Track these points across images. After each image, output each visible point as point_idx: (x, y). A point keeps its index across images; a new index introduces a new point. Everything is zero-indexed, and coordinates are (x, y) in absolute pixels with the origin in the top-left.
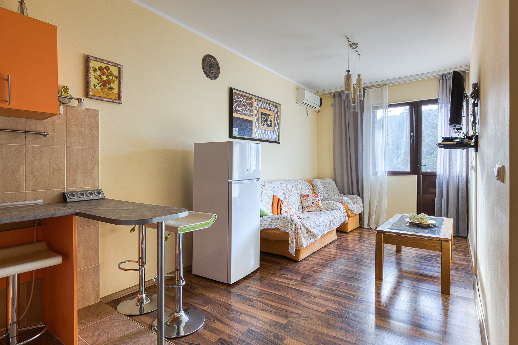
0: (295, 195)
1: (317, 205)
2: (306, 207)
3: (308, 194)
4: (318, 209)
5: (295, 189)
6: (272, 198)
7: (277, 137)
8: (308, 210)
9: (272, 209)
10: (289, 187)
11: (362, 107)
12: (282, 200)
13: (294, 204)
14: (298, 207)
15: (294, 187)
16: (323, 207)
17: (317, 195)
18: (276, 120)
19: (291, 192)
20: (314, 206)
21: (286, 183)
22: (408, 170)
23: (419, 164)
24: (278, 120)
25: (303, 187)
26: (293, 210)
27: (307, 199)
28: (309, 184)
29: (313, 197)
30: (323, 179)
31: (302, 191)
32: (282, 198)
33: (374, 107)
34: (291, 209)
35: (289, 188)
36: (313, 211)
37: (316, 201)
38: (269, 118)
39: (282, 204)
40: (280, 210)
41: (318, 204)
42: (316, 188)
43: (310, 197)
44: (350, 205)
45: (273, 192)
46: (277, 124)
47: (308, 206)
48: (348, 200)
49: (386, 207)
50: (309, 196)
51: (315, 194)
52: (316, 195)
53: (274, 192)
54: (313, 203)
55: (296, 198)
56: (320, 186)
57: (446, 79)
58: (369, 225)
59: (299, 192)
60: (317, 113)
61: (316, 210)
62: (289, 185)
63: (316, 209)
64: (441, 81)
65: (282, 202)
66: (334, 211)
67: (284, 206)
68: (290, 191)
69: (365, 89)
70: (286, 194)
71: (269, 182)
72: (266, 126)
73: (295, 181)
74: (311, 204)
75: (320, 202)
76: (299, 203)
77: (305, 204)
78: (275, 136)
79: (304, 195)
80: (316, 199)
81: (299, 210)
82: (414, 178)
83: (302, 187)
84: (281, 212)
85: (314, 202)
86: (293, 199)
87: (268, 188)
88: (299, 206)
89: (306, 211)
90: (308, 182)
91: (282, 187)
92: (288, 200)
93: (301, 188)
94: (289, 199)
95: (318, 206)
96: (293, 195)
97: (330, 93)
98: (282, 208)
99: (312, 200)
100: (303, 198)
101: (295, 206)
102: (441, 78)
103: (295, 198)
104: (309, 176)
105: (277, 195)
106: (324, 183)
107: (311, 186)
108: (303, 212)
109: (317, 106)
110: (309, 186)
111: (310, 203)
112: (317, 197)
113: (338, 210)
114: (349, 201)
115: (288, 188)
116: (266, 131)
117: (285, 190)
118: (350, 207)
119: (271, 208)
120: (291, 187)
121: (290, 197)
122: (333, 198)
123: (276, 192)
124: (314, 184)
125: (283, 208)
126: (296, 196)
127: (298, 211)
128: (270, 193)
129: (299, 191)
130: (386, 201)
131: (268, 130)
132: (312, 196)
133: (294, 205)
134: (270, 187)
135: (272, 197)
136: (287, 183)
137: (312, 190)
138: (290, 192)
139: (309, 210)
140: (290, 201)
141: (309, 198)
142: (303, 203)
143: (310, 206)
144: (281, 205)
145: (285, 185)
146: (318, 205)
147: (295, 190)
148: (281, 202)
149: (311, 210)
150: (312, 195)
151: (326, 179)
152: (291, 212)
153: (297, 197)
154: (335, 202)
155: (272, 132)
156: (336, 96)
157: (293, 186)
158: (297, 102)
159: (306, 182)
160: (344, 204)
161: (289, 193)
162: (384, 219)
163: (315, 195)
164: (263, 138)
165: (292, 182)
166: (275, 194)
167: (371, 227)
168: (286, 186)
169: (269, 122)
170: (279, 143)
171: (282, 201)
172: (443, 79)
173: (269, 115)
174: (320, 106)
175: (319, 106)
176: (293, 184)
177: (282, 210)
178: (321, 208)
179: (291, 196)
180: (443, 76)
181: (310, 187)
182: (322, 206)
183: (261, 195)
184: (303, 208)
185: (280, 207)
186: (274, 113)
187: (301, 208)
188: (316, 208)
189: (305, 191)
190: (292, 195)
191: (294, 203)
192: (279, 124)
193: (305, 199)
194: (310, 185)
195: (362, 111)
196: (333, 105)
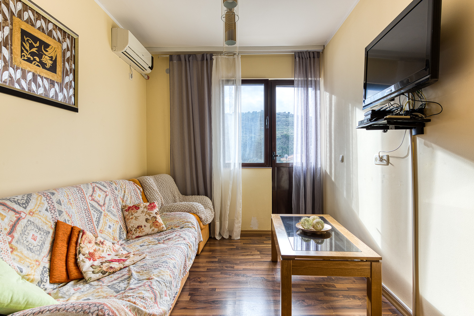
0: (113, 209)
1: (153, 223)
2: (134, 230)
3: (136, 203)
4: (156, 230)
5: (112, 198)
6: (52, 231)
7: (71, 97)
8: (138, 235)
9: (51, 261)
10: (99, 196)
11: (209, 78)
12: (82, 228)
13: (109, 229)
14: (118, 232)
15: (110, 195)
16: (164, 226)
17: (152, 205)
18: (66, 63)
19: (104, 204)
20: (148, 225)
21: (91, 190)
22: (262, 161)
23: (274, 154)
24: (71, 65)
25: (127, 192)
26: (108, 244)
27: (136, 215)
28: (138, 186)
29: (145, 210)
30: (157, 176)
31: (125, 199)
32: (78, 224)
33: (224, 80)
34: (102, 243)
35: (98, 198)
36: (147, 235)
37: (152, 215)
38: (47, 51)
39: (81, 240)
40: (76, 255)
41: (156, 220)
42: (148, 190)
43: (141, 209)
44: (202, 214)
45: (54, 216)
46: (71, 73)
47: (138, 227)
48: (200, 207)
49: (241, 209)
50: (139, 208)
51: (148, 204)
52: (150, 204)
53: (58, 215)
54: (147, 220)
55: (114, 215)
56: (155, 188)
57: (302, 58)
58: (220, 234)
59: (120, 203)
60: (145, 80)
61: (153, 232)
62: (98, 192)
63: (153, 230)
64: (297, 58)
65: (81, 234)
66: (186, 232)
67: (86, 242)
68: (102, 203)
69: (213, 56)
70: (92, 212)
71: (46, 192)
72: (38, 65)
73: (111, 183)
74: (144, 223)
75: (158, 216)
76: (120, 223)
77: (133, 224)
78: (66, 94)
79: (130, 208)
80: (151, 212)
81: (120, 238)
82: (268, 171)
83: (125, 192)
84: (76, 259)
85: (148, 217)
86: (107, 219)
87: (39, 209)
88: (121, 228)
89: (134, 236)
90: (135, 182)
91: (83, 198)
92: (95, 223)
93: (122, 194)
94: (98, 222)
95: (157, 225)
96: (109, 211)
97: (166, 53)
98: (81, 249)
99: (144, 214)
100: (127, 213)
101: (113, 231)
102: (297, 55)
103: (112, 216)
104: (134, 171)
105: (67, 218)
106: (159, 181)
107: (141, 190)
108: (128, 239)
109: (147, 67)
110: (137, 189)
111: (141, 221)
112: (152, 208)
113: (191, 227)
114: (201, 209)
115: (96, 199)
116: (39, 78)
117: (89, 205)
118: (202, 216)
119: (47, 259)
120: (103, 195)
121: (102, 217)
122: (177, 205)
123: (64, 213)
124: (146, 185)
125: (83, 249)
126: (115, 210)
127: (118, 240)
128: (46, 219)
129: (119, 200)
130: (241, 201)
131: (45, 78)
132: (144, 208)
133: (111, 230)
134: (46, 205)
135: (53, 226)
136: (93, 188)
137: (142, 196)
138: (101, 206)
139: (141, 234)
140: (100, 225)
141: (139, 211)
142: (128, 222)
143: (141, 227)
144: (77, 243)
145: (88, 195)
146: (155, 223)
147: (112, 201)
148: (79, 235)
149: (144, 233)
150: (144, 205)
151: (161, 175)
152: (103, 251)
153: (116, 214)
154: (184, 214)
155: (56, 84)
156: (175, 58)
157: (107, 193)
158: (113, 47)
159: (132, 182)
160: (194, 214)
161: (99, 208)
162: (240, 224)
163: (149, 206)
164: (29, 90)
165: (106, 185)
166: (61, 219)
167: (224, 237)
168: (92, 196)
169: (46, 59)
170: (76, 110)
171: (79, 232)
172: (299, 57)
173: (47, 46)
174: (151, 68)
175: (149, 67)
176: (108, 190)
177: (79, 253)
178: (162, 227)
179: (103, 214)
180: (300, 53)
181: (139, 191)
182: (163, 223)
183: (10, 233)
184: (128, 232)
185: (74, 248)
186: (62, 47)
187: (125, 233)
188: (153, 228)
189: (131, 198)
190: (106, 211)
191: (110, 227)
192: (75, 72)
193: (132, 215)
194: (140, 188)
195: (210, 84)
196: (170, 71)
